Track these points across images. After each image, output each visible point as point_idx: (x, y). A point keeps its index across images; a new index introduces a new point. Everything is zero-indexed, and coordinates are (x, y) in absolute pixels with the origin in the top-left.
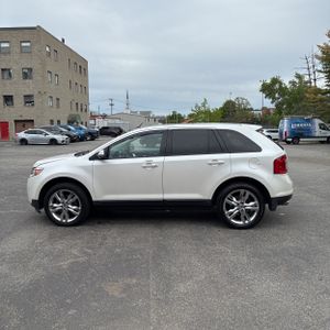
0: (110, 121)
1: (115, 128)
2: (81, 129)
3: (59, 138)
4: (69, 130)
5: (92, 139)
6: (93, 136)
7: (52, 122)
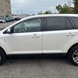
0: (17, 16)
1: (19, 18)
2: (9, 18)
3: (3, 21)
4: (6, 19)
5: (13, 21)
6: (13, 20)
7: (1, 16)
